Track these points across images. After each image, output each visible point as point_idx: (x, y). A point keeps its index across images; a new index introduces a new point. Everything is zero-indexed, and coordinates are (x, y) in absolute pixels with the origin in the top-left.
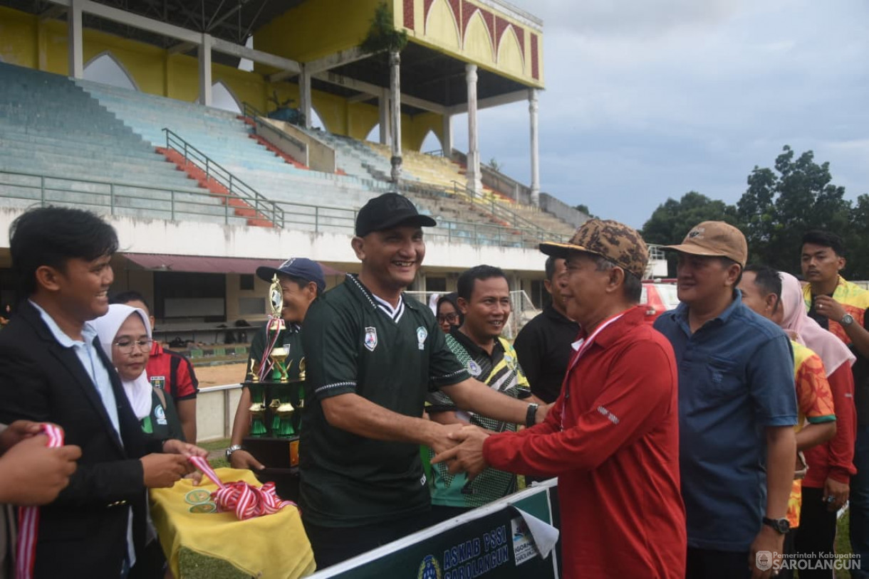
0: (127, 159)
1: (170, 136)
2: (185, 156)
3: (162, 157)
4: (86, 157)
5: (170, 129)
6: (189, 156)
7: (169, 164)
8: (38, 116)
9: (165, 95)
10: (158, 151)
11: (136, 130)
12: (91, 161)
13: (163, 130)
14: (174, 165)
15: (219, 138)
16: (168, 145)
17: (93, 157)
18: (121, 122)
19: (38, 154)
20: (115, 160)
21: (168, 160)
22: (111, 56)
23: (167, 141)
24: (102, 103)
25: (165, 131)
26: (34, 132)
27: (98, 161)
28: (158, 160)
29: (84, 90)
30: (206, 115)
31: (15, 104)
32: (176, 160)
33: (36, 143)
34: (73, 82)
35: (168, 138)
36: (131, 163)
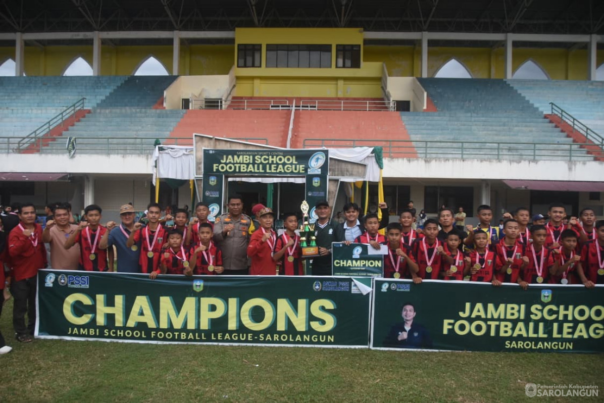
0: (524, 124)
1: (554, 107)
2: (561, 118)
3: (547, 120)
4: (500, 126)
5: (554, 103)
6: (563, 118)
7: (551, 125)
8: (480, 105)
9: (567, 78)
10: (546, 117)
11: (536, 105)
12: (501, 128)
13: (550, 103)
14: (554, 125)
15: (594, 102)
16: (552, 112)
17: (504, 125)
18: (528, 101)
19: (474, 127)
20: (516, 126)
21: (551, 122)
22: (533, 61)
23: (552, 110)
24: (519, 92)
25: (551, 105)
26: (475, 115)
27: (505, 128)
28: (544, 123)
29: (511, 85)
30: (590, 87)
31: (470, 101)
32: (556, 121)
33: (475, 121)
34: (505, 82)
35: (552, 108)
36: (526, 126)
